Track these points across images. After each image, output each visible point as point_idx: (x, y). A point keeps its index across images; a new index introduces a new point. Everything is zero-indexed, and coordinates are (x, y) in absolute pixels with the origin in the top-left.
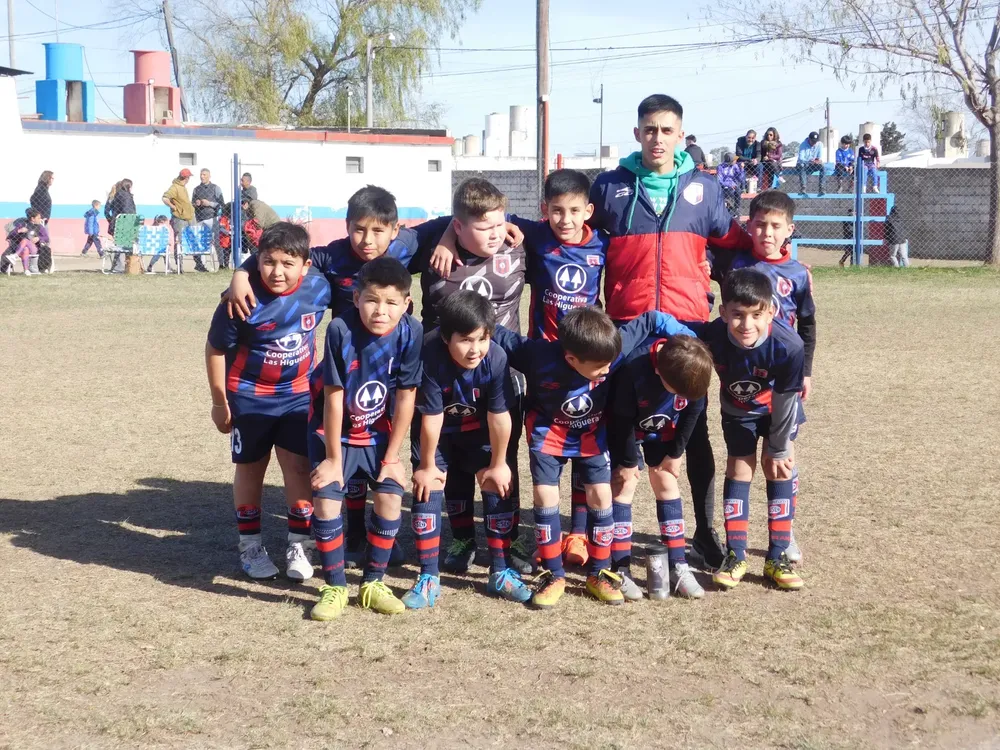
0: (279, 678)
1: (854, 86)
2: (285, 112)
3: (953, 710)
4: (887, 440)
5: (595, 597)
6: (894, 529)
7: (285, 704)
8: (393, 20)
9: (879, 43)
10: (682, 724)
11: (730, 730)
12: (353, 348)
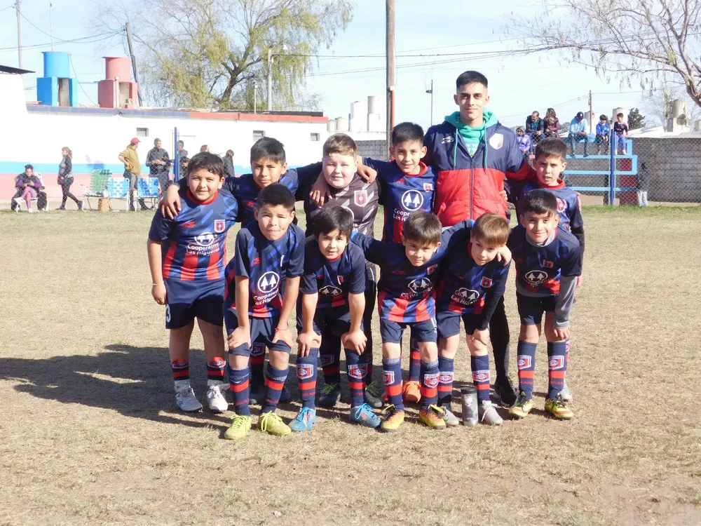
0: (201, 478)
1: (609, 80)
2: (211, 101)
3: (679, 500)
4: (632, 320)
5: (425, 424)
6: (637, 379)
7: (206, 495)
8: (286, 35)
9: (626, 50)
10: (486, 509)
11: (520, 513)
12: (255, 249)
